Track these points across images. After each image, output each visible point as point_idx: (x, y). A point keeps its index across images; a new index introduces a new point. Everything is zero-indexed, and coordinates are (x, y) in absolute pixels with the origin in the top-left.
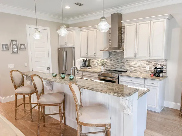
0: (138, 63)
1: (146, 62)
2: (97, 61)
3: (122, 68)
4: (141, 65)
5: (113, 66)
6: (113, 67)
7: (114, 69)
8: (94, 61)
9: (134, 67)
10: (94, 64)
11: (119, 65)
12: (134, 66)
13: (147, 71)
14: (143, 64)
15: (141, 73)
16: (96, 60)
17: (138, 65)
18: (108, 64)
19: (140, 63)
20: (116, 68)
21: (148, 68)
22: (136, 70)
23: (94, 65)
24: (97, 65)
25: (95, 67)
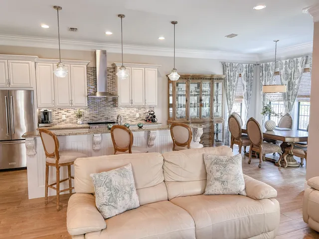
0: (127, 111)
1: (135, 109)
2: (66, 113)
3: (107, 118)
4: (131, 112)
5: (94, 117)
6: (95, 119)
7: (97, 121)
8: (58, 113)
10: (59, 117)
11: (103, 116)
13: (137, 119)
14: (133, 111)
15: (131, 121)
16: (63, 112)
17: (128, 113)
18: (86, 115)
19: (129, 111)
20: (99, 119)
21: (138, 115)
23: (58, 119)
24: (64, 117)
25: (61, 122)
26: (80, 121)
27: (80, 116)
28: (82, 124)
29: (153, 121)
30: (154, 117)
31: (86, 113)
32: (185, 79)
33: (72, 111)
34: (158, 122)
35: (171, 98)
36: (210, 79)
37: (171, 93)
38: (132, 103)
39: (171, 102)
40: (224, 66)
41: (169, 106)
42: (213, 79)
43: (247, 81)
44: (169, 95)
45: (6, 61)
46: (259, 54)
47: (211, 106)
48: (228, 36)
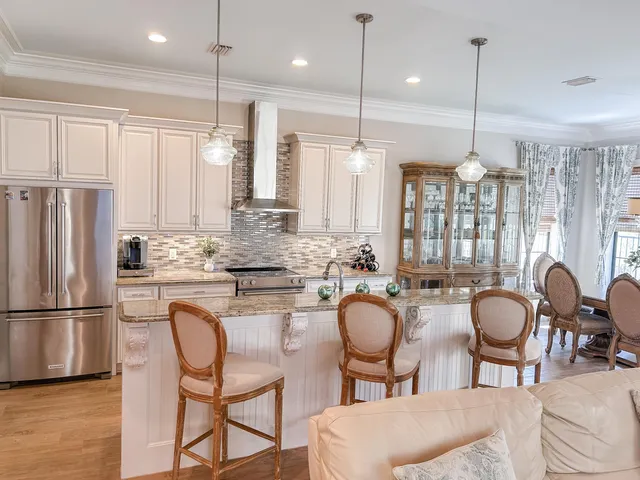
0: (312, 243)
1: (329, 240)
2: (177, 244)
3: (268, 259)
4: (320, 247)
5: (241, 255)
6: (241, 260)
7: (245, 264)
8: (161, 244)
9: (303, 254)
10: (160, 254)
11: (259, 253)
12: (303, 250)
14: (324, 244)
16: (171, 241)
17: (312, 248)
18: (222, 250)
19: (316, 243)
20: (251, 261)
21: (333, 254)
22: (307, 261)
23: (160, 258)
24: (173, 254)
25: (166, 265)
26: (209, 265)
27: (210, 253)
28: (215, 270)
29: (371, 268)
30: (373, 258)
31: (224, 246)
32: (446, 174)
33: (193, 241)
34: (381, 270)
35: (407, 216)
36: (498, 177)
37: (408, 205)
38: (327, 226)
39: (407, 226)
40: (521, 148)
41: (404, 233)
42: (504, 177)
43: (567, 184)
44: (403, 210)
45: (53, 117)
46: (594, 127)
47: (496, 236)
48: (569, 82)
